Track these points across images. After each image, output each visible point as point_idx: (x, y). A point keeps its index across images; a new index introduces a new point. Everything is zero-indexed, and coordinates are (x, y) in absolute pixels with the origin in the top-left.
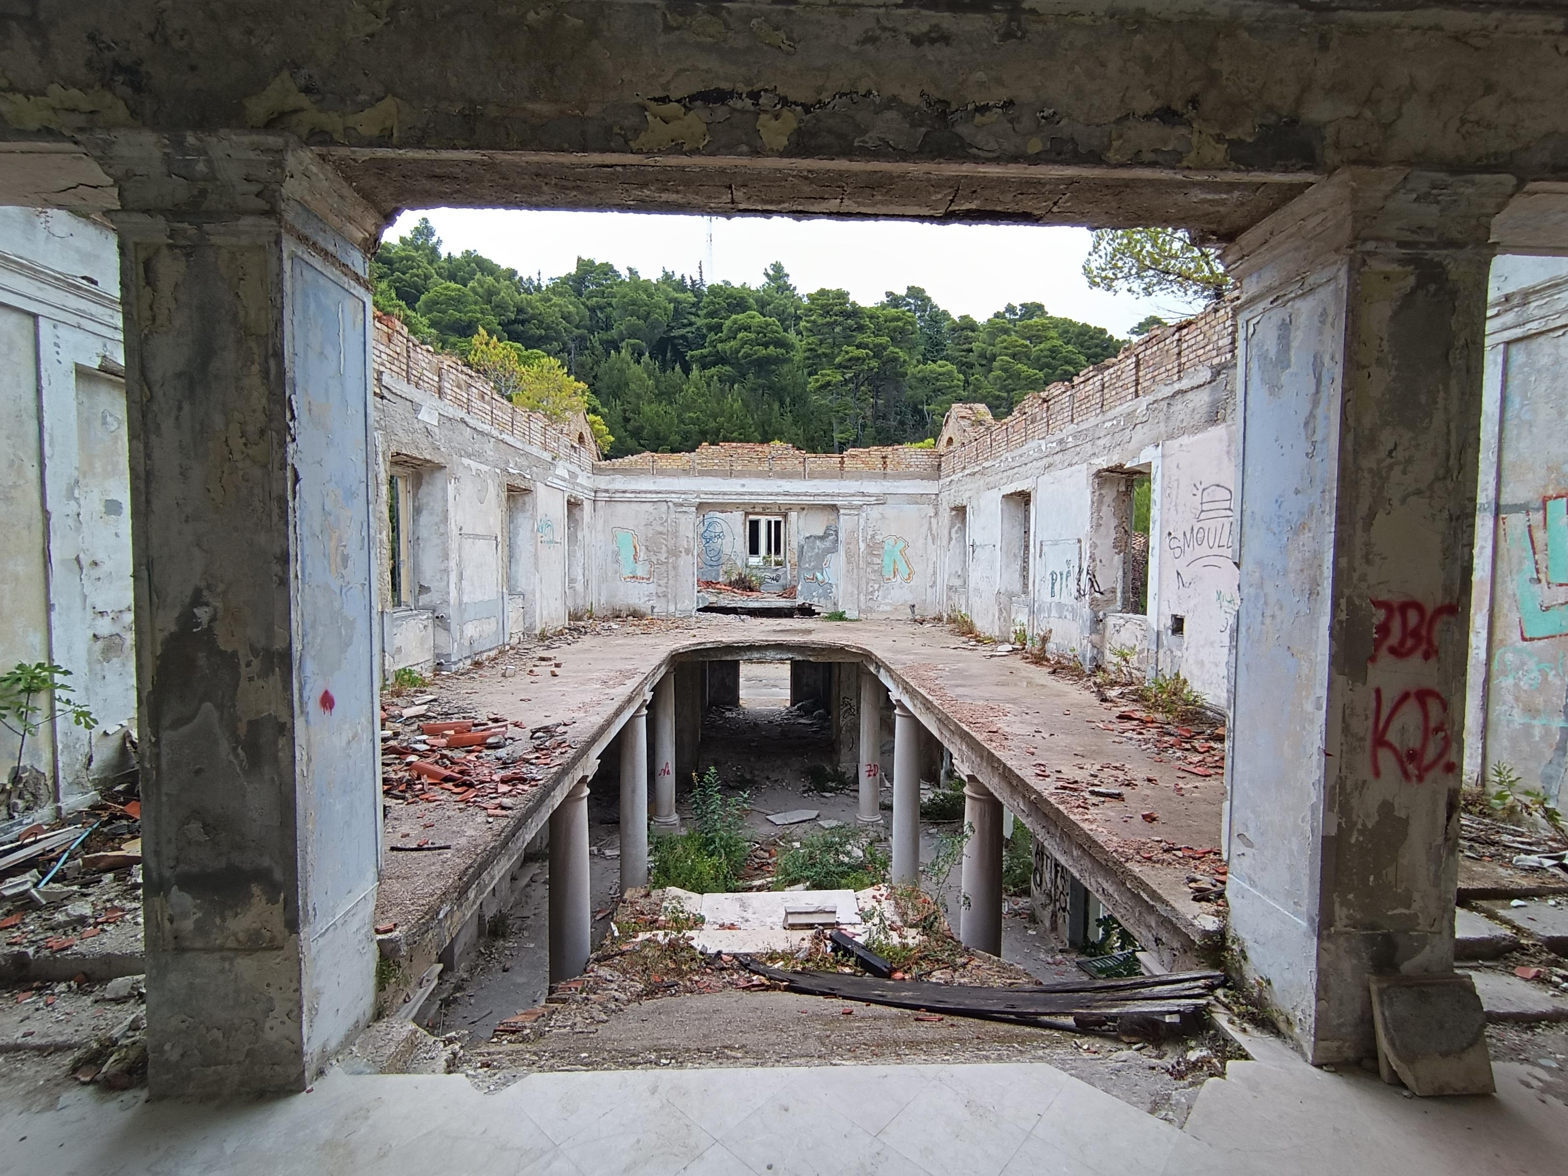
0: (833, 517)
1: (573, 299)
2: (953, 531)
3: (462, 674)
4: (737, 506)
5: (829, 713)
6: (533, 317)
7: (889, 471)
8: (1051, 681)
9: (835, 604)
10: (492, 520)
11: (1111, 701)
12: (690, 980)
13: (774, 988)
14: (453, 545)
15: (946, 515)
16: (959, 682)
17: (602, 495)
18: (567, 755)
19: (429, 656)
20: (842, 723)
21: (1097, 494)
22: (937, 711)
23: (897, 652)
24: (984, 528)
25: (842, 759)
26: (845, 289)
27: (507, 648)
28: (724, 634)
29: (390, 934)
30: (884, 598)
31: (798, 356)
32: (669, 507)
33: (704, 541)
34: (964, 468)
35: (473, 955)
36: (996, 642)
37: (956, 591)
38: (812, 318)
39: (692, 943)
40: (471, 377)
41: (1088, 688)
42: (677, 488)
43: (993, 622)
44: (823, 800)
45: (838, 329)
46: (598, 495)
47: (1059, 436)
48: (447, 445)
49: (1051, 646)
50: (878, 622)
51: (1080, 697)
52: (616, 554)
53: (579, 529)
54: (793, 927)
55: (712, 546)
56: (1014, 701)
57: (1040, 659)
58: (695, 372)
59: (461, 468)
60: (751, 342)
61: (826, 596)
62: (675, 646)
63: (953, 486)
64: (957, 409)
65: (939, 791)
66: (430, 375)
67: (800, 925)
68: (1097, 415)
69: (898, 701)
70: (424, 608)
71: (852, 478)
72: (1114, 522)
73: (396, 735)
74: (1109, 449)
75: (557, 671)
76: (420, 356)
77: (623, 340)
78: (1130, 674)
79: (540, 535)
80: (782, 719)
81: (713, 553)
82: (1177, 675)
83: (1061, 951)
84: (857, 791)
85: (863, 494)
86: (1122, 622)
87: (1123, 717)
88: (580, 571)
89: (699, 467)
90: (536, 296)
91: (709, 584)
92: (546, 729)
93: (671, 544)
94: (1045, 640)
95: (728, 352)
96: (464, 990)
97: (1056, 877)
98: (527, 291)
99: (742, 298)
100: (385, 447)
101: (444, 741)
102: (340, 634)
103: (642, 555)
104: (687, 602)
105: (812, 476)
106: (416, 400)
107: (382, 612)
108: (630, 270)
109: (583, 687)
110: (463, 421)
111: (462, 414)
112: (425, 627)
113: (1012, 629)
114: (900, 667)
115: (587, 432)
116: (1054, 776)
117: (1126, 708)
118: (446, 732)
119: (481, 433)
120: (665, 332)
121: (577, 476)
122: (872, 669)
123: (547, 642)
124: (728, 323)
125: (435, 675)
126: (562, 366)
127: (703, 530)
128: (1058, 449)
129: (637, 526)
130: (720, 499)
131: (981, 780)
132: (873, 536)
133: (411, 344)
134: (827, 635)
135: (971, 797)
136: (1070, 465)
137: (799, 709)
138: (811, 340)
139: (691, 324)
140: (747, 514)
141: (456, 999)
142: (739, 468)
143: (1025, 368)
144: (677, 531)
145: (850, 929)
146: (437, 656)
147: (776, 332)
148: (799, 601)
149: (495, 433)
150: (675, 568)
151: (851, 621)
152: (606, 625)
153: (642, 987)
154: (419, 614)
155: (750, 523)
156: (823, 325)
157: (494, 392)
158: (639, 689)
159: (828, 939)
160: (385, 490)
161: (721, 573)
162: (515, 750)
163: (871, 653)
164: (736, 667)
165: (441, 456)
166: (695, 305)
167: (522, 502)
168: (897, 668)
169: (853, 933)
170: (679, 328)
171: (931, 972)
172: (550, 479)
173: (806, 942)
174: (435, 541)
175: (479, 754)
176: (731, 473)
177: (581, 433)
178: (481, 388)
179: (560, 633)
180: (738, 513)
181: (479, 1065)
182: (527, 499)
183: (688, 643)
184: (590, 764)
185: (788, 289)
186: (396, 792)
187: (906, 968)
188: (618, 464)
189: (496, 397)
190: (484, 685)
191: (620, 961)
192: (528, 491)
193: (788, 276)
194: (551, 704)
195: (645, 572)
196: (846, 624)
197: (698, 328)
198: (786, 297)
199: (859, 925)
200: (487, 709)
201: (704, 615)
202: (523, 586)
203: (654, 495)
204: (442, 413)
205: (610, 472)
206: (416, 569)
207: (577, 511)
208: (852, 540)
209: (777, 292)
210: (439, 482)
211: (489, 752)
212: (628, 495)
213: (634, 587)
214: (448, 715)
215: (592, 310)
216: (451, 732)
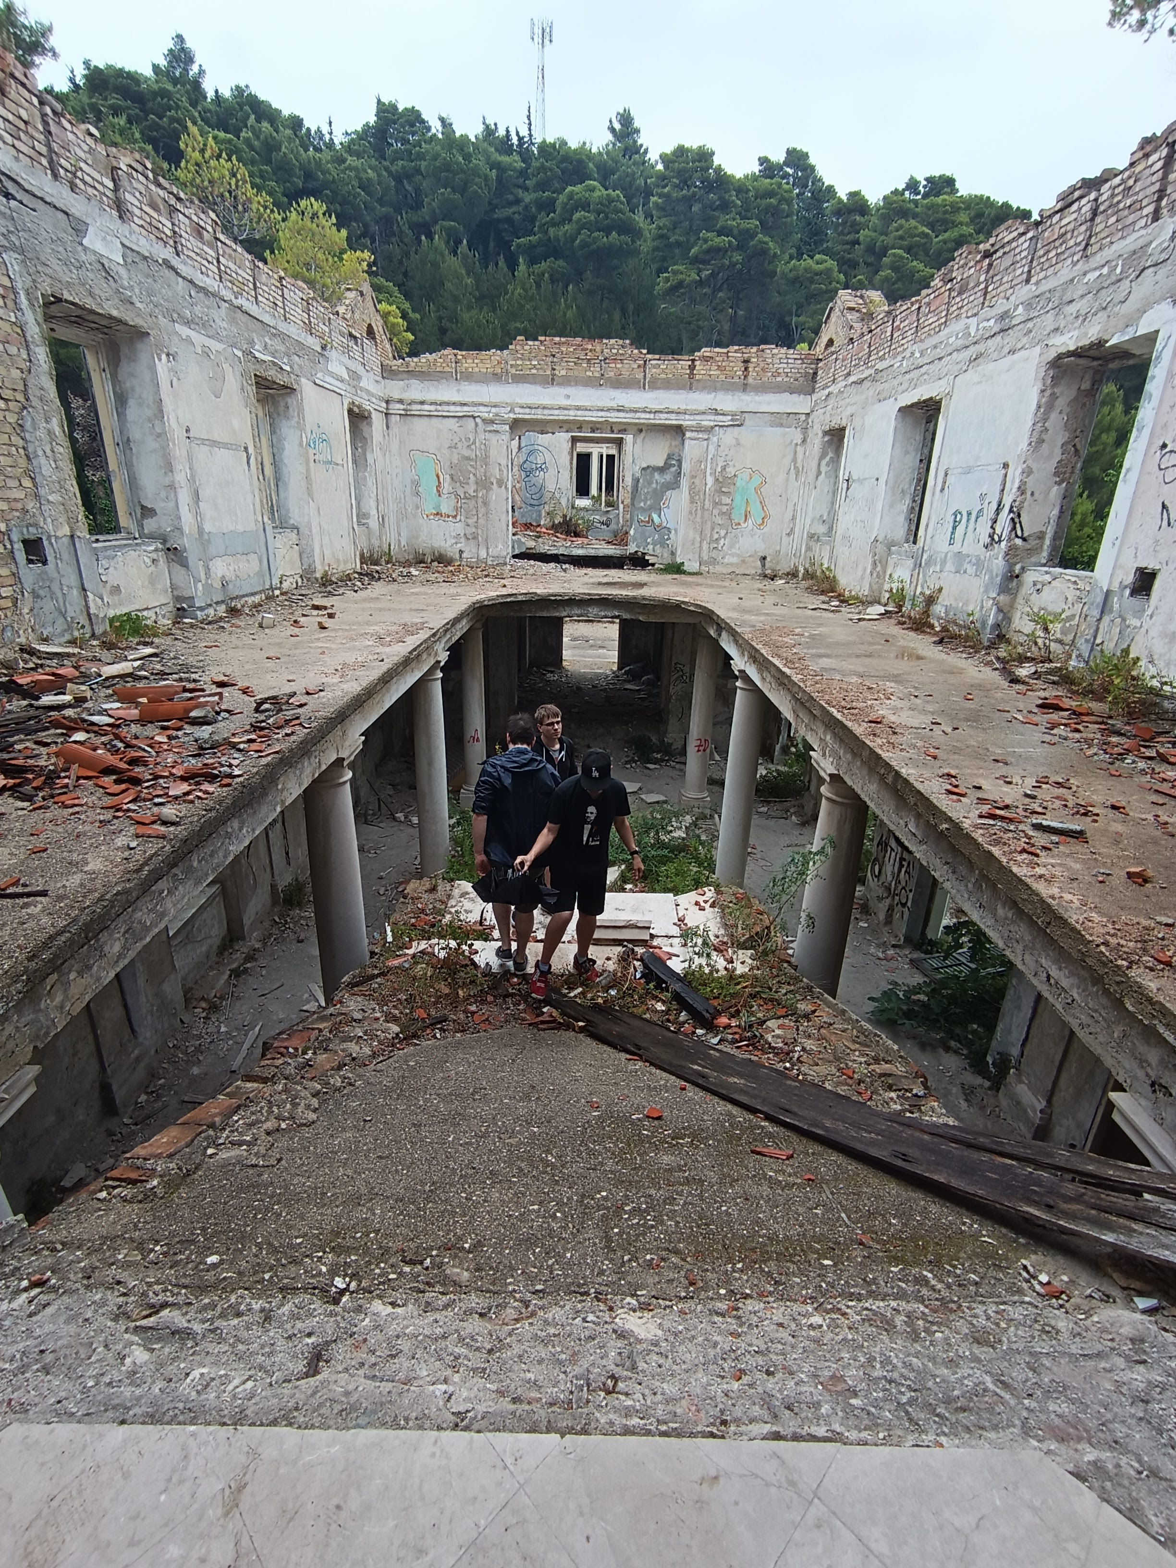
0: (677, 442)
1: (373, 162)
2: (824, 462)
3: (210, 623)
4: (561, 425)
5: (658, 679)
7: (750, 380)
8: (935, 653)
9: (673, 554)
10: (236, 423)
11: (1024, 683)
12: (465, 1011)
13: (569, 1027)
14: (178, 452)
15: (817, 440)
16: (822, 651)
17: (396, 408)
18: (293, 738)
19: (165, 598)
20: (672, 691)
21: (1048, 393)
22: (795, 689)
23: (744, 611)
24: (866, 456)
25: (670, 728)
26: (710, 146)
27: (277, 592)
28: (540, 585)
30: (731, 547)
31: (646, 246)
32: (477, 425)
33: (523, 474)
34: (849, 374)
35: (267, 924)
36: (863, 603)
37: (818, 540)
38: (666, 190)
39: (476, 958)
40: (179, 199)
41: (988, 664)
42: (486, 399)
43: (862, 578)
44: (646, 771)
45: (696, 208)
46: (391, 406)
47: (1002, 306)
48: (145, 299)
49: (938, 609)
50: (721, 577)
51: (981, 676)
52: (416, 484)
53: (368, 449)
55: (533, 480)
56: (896, 679)
57: (920, 625)
58: (522, 267)
59: (175, 339)
60: (589, 226)
61: (663, 543)
62: (478, 597)
63: (832, 402)
64: (845, 297)
65: (773, 767)
66: (97, 176)
67: (607, 939)
68: (1074, 264)
69: (742, 672)
70: (152, 537)
71: (704, 388)
72: (1062, 437)
73: (80, 701)
74: (1084, 318)
75: (328, 623)
76: (71, 136)
77: (436, 222)
78: (1047, 647)
79: (311, 451)
80: (607, 684)
81: (534, 490)
82: (1126, 651)
83: (894, 946)
84: (685, 764)
85: (716, 412)
86: (1048, 578)
87: (1045, 706)
88: (373, 504)
89: (513, 371)
90: (327, 155)
91: (527, 526)
92: (274, 699)
93: (480, 472)
94: (930, 600)
95: (562, 240)
96: (256, 960)
97: (900, 871)
98: (317, 149)
99: (580, 162)
100: (29, 283)
101: (135, 713)
103: (447, 487)
104: (500, 546)
105: (654, 385)
106: (73, 211)
107: (72, 536)
108: (442, 120)
109: (352, 644)
110: (166, 263)
111: (165, 253)
112: (154, 561)
113: (887, 587)
114: (749, 629)
115: (378, 326)
116: (974, 795)
117: (1051, 693)
118: (140, 700)
119: (203, 290)
120: (486, 213)
121: (359, 378)
122: (712, 633)
123: (329, 588)
124: (562, 198)
125: (174, 623)
127: (522, 457)
128: (996, 329)
129: (439, 449)
130: (539, 415)
131: (850, 783)
132: (724, 469)
134: (661, 589)
135: (828, 799)
136: (1012, 352)
137: (626, 673)
138: (664, 220)
139: (518, 201)
140: (574, 440)
141: (246, 969)
142: (563, 373)
143: (921, 266)
144: (487, 457)
145: (666, 947)
146: (178, 599)
147: (621, 211)
148: (632, 548)
149: (227, 294)
150: (485, 504)
151: (690, 574)
152: (405, 571)
153: (396, 1029)
154: (144, 543)
155: (579, 455)
156: (678, 200)
157: (219, 229)
158: (426, 647)
159: (638, 960)
160: (42, 354)
161: (543, 514)
162: (223, 729)
163: (713, 612)
164: (558, 624)
165: (138, 315)
166: (523, 173)
167: (282, 404)
168: (745, 631)
169: (668, 953)
170: (504, 207)
171: (765, 1021)
172: (319, 375)
173: (611, 962)
174: (152, 444)
175: (174, 733)
176: (553, 379)
177: (370, 326)
178: (195, 218)
179: (347, 578)
180: (563, 438)
181: (25, 1283)
182: (289, 400)
183: (495, 594)
184: (347, 744)
185: (637, 152)
186: (27, 789)
187: (733, 1010)
188: (413, 364)
189: (222, 237)
190: (234, 637)
191: (380, 985)
192: (289, 390)
193: (637, 131)
194: (303, 665)
195: (451, 508)
196: (684, 578)
197: (526, 207)
198: (634, 164)
199: (677, 940)
200: (219, 669)
201: (520, 563)
202: (295, 517)
203: (459, 408)
204: (127, 244)
205: (405, 376)
206: (133, 484)
207: (364, 426)
208: (698, 473)
209: (624, 156)
210: (144, 358)
211: (188, 729)
212: (426, 407)
213: (439, 526)
214: (163, 675)
215: (398, 179)
216: (144, 700)
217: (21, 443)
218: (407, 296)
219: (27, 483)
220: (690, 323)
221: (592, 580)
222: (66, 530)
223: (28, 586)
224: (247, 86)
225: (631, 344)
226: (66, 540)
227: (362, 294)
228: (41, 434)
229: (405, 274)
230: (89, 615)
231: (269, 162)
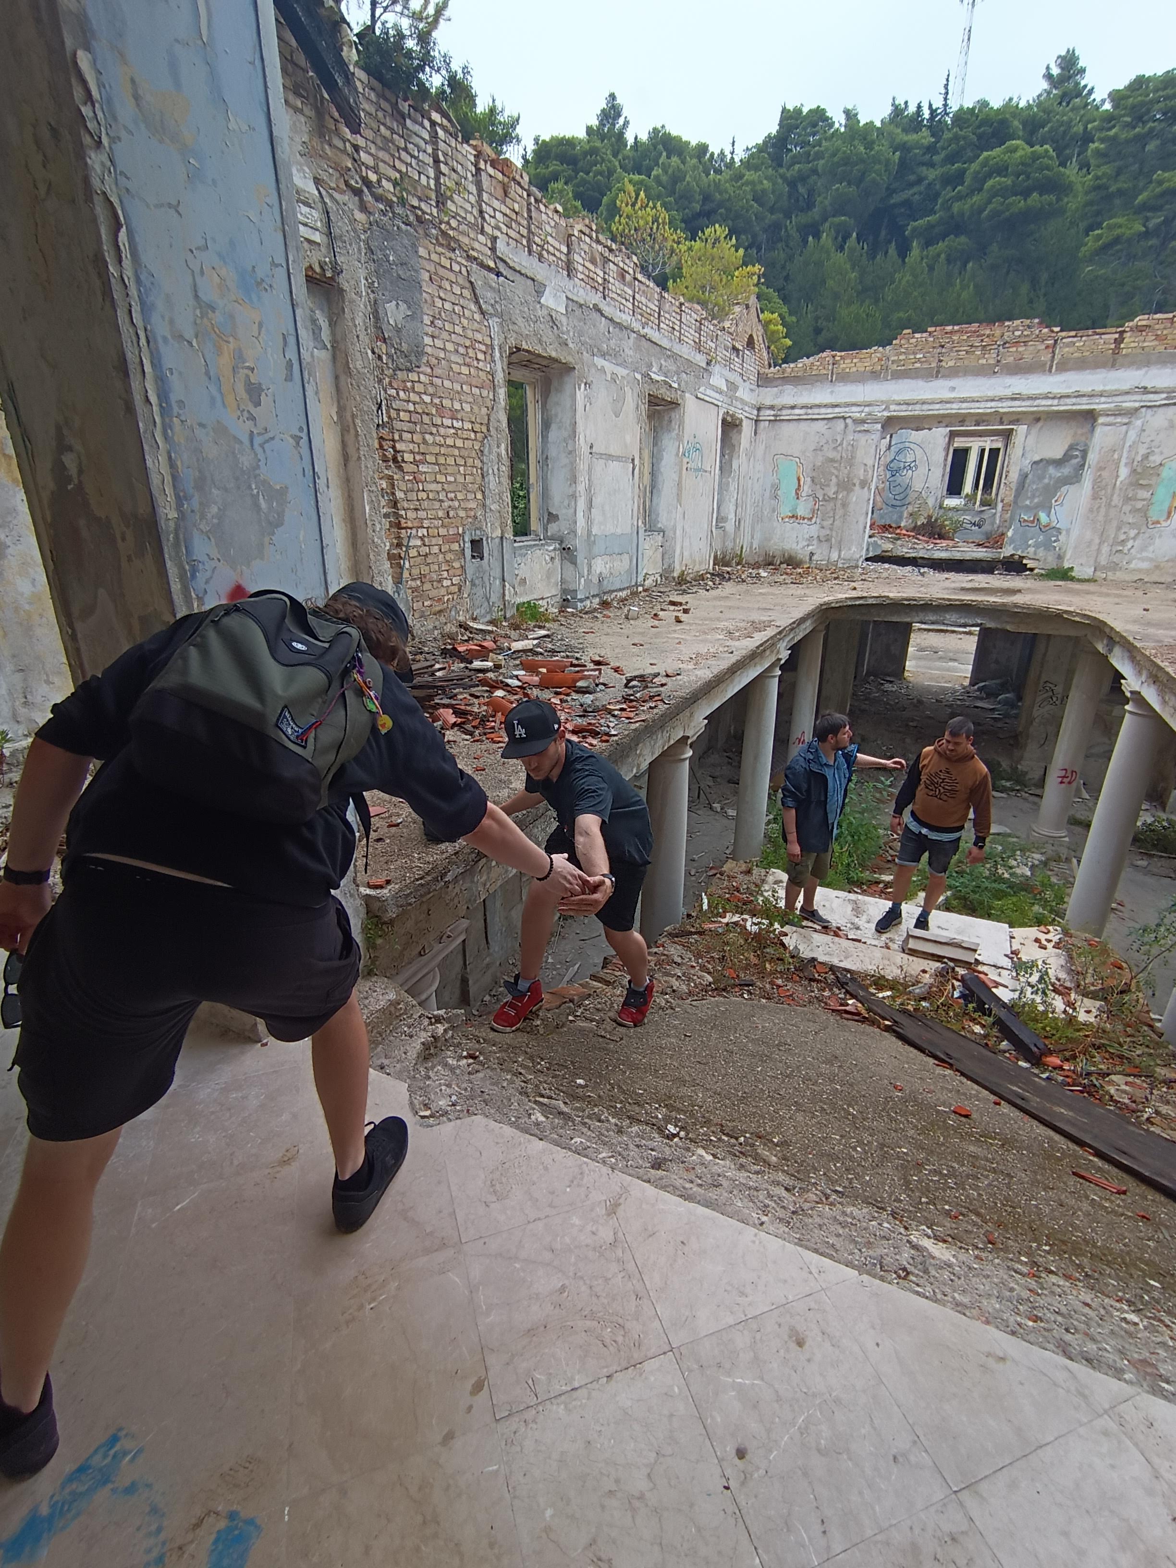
0: (1085, 430)
1: (770, 172)
3: (586, 613)
4: (940, 420)
5: (1020, 698)
6: (721, 205)
9: (1060, 557)
10: (628, 438)
12: (772, 983)
13: (873, 1023)
14: (582, 466)
17: (767, 414)
18: (655, 711)
19: (556, 590)
20: (1036, 712)
23: (1149, 624)
25: (1027, 755)
27: (640, 589)
28: (894, 589)
29: (378, 891)
30: (1144, 548)
31: (1075, 202)
32: (846, 426)
33: (889, 474)
38: (1112, 133)
39: (786, 940)
40: (611, 250)
42: (860, 399)
45: (1151, 146)
46: (762, 413)
48: (577, 339)
50: (1121, 585)
52: (776, 487)
53: (735, 456)
54: (913, 952)
55: (899, 479)
58: (915, 251)
59: (593, 370)
60: (1003, 192)
61: (1048, 545)
62: (826, 599)
65: (1164, 816)
66: (557, 245)
67: (924, 953)
69: (1136, 693)
70: (552, 538)
71: (1132, 364)
73: (497, 667)
75: (683, 617)
76: (544, 216)
77: (826, 220)
79: (685, 460)
80: (955, 700)
81: (898, 490)
84: (1041, 797)
85: (1145, 390)
88: (732, 508)
89: (894, 367)
90: (727, 175)
91: (886, 528)
92: (642, 678)
93: (843, 474)
95: (968, 213)
98: (718, 171)
99: (1003, 122)
100: (502, 340)
101: (536, 679)
102: (257, 506)
103: (806, 489)
104: (854, 549)
105: (1064, 367)
106: (539, 278)
108: (847, 112)
109: (704, 637)
110: (595, 307)
111: (595, 298)
112: (552, 558)
114: (1153, 645)
115: (758, 337)
118: (541, 670)
119: (619, 326)
120: (882, 200)
121: (736, 388)
122: (1101, 648)
123: (684, 587)
124: (974, 167)
125: (560, 612)
126: (729, 236)
127: (891, 455)
129: (804, 452)
130: (917, 411)
132: (1146, 457)
133: (532, 200)
134: (1037, 596)
137: (980, 689)
139: (920, 180)
140: (953, 435)
142: (951, 364)
144: (853, 458)
145: (993, 975)
146: (564, 591)
147: (1048, 168)
148: (1007, 551)
149: (636, 326)
150: (844, 505)
151: (1080, 581)
152: (754, 572)
153: (711, 979)
154: (547, 544)
155: (955, 451)
156: (1128, 141)
157: (638, 270)
158: (770, 645)
159: (958, 980)
160: (502, 392)
161: (905, 515)
162: (603, 698)
163: (1105, 624)
164: (906, 630)
165: (569, 354)
166: (931, 149)
167: (666, 418)
168: (1148, 648)
169: (995, 982)
170: (903, 190)
171: (1108, 1075)
172: (702, 389)
173: (927, 976)
174: (564, 461)
175: (565, 698)
176: (938, 372)
177: (751, 336)
178: (621, 264)
179: (700, 578)
180: (940, 434)
181: (465, 1053)
182: (673, 415)
183: (844, 596)
184: (692, 724)
185: (1079, 94)
186: (468, 727)
187: (1067, 1054)
188: (789, 370)
189: (640, 276)
190: (605, 625)
191: (697, 941)
192: (674, 405)
193: (1083, 71)
194: (662, 652)
195: (808, 511)
196: (1069, 584)
197: (929, 184)
198: (1072, 110)
199: (1007, 972)
200: (595, 651)
201: (873, 566)
202: (663, 521)
203: (829, 410)
204: (570, 296)
205: (779, 382)
206: (545, 494)
207: (734, 434)
208: (1110, 463)
209: (1060, 103)
210: (568, 388)
211: (575, 696)
212: (797, 411)
213: (793, 529)
214: (553, 652)
215: (792, 184)
216: (544, 670)
217: (480, 465)
218: (785, 299)
219: (479, 496)
220: (1123, 285)
221: (953, 585)
222: (498, 533)
223: (469, 578)
224: (663, 127)
225: (1040, 323)
226: (497, 541)
227: (747, 307)
228: (493, 457)
229: (787, 278)
230: (504, 600)
231: (672, 193)
